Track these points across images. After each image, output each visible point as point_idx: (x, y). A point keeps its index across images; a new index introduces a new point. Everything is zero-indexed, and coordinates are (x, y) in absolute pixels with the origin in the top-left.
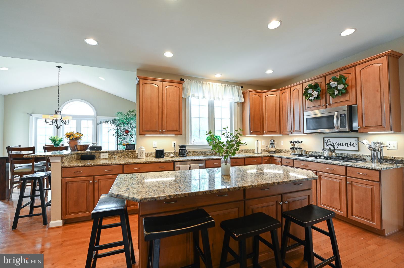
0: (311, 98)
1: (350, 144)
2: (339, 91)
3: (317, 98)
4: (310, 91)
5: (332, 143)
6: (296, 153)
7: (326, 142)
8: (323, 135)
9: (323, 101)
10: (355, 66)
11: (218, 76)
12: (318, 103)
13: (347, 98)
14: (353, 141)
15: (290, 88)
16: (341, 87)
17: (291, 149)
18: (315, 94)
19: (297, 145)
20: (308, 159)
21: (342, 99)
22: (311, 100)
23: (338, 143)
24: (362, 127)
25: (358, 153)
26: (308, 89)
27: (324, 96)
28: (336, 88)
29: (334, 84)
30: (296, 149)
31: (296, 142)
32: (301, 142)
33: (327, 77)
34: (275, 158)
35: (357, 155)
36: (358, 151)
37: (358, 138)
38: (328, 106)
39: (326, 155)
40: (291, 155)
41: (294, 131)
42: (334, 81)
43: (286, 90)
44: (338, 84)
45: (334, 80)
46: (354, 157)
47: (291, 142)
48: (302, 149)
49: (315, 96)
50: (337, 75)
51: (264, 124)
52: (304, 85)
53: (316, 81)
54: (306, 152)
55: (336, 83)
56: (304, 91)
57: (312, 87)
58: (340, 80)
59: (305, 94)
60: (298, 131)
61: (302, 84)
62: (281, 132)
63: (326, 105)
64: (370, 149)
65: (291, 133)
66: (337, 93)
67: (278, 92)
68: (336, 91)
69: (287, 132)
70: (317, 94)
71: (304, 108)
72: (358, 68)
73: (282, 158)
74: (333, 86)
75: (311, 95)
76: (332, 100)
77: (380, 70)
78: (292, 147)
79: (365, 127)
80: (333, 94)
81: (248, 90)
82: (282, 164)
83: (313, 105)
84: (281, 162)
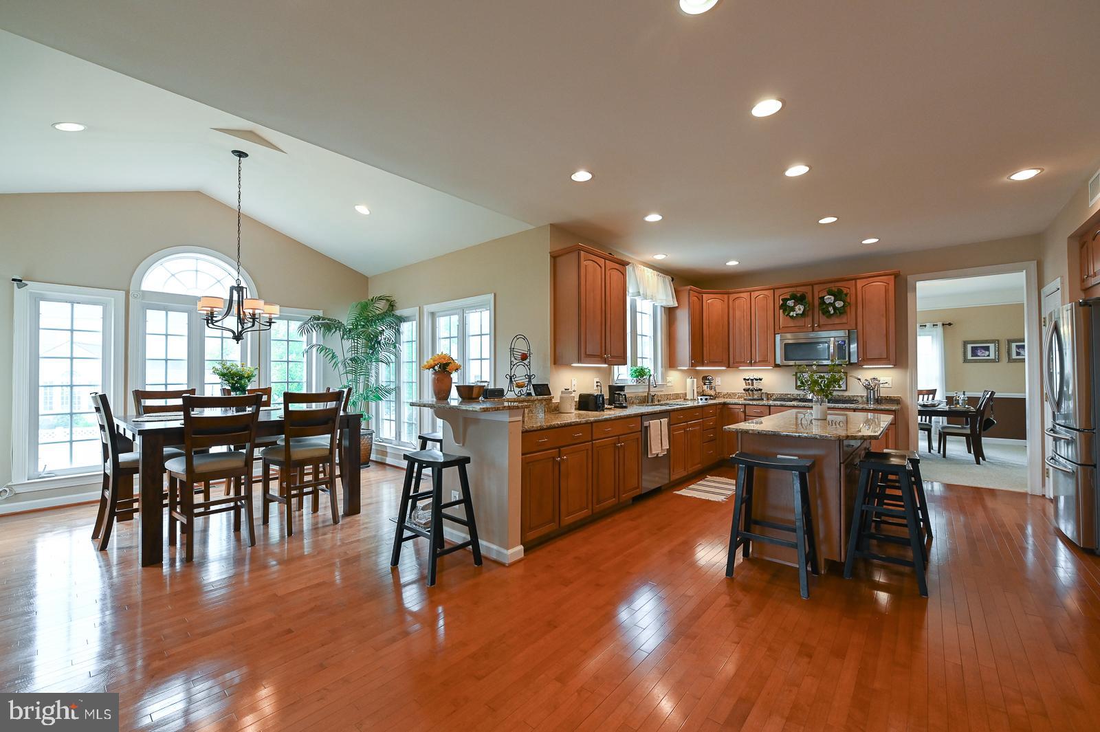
0: (791, 314)
2: (835, 308)
3: (801, 314)
4: (791, 303)
6: (756, 397)
8: (797, 370)
9: (809, 320)
10: (855, 279)
11: (659, 257)
12: (800, 322)
13: (844, 320)
15: (750, 292)
16: (839, 304)
17: (744, 390)
18: (800, 309)
19: (756, 385)
21: (837, 321)
22: (792, 317)
24: (863, 360)
25: (846, 394)
26: (789, 299)
27: (810, 313)
28: (832, 304)
29: (829, 299)
30: (756, 390)
31: (757, 380)
32: (761, 380)
33: (816, 287)
34: (731, 406)
35: (845, 396)
36: (846, 390)
37: (846, 373)
38: (817, 329)
40: (745, 399)
41: (755, 362)
42: (829, 295)
43: (742, 295)
44: (835, 301)
45: (829, 293)
47: (745, 379)
48: (760, 390)
49: (801, 312)
50: (834, 287)
51: (704, 348)
52: (778, 292)
53: (798, 289)
54: (767, 394)
55: (833, 298)
56: (781, 302)
57: (793, 297)
58: (838, 295)
59: (784, 307)
60: (764, 362)
61: (774, 289)
62: (730, 363)
63: (813, 326)
64: (867, 387)
65: (751, 364)
66: (832, 312)
67: (726, 296)
68: (831, 309)
69: (743, 363)
70: (802, 310)
71: (777, 328)
72: (860, 283)
73: (745, 405)
74: (827, 302)
75: (793, 309)
76: (823, 320)
77: (887, 291)
78: (748, 387)
79: (866, 359)
80: (826, 312)
81: (689, 287)
82: (745, 416)
83: (792, 324)
84: (745, 411)
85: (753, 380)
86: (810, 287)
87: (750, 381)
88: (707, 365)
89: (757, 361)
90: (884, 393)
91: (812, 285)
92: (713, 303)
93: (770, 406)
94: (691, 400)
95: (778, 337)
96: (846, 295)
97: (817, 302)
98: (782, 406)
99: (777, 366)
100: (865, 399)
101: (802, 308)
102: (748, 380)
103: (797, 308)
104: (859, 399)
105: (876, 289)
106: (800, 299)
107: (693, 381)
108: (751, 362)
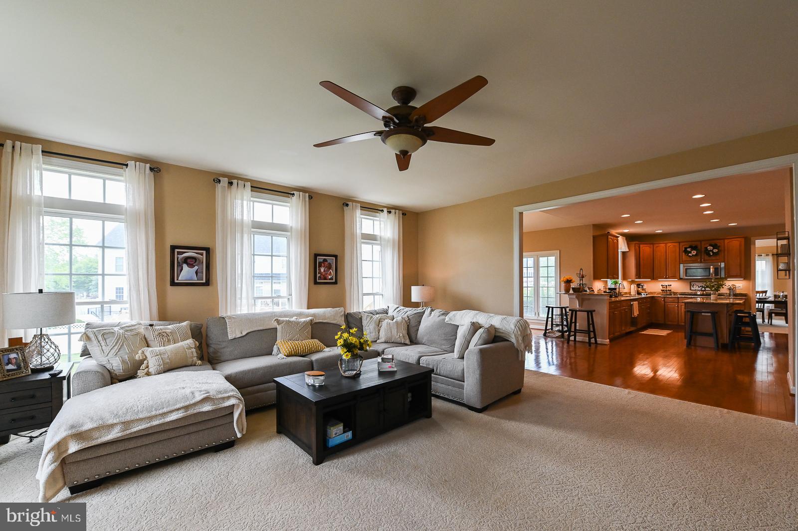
0: (689, 255)
2: (713, 252)
4: (689, 250)
5: (698, 285)
6: (669, 294)
8: (690, 281)
9: (699, 257)
10: (724, 239)
11: (626, 231)
12: (694, 259)
13: (718, 258)
15: (666, 243)
16: (715, 251)
17: (662, 290)
18: (694, 253)
19: (668, 288)
21: (714, 258)
22: (690, 256)
24: (728, 276)
27: (700, 254)
28: (712, 251)
29: (710, 248)
30: (668, 290)
31: (668, 285)
32: (671, 286)
33: (703, 242)
34: (656, 298)
39: (699, 294)
40: (662, 295)
42: (710, 246)
43: (661, 245)
44: (713, 249)
47: (662, 285)
48: (670, 290)
49: (694, 254)
50: (713, 243)
51: (641, 271)
52: (682, 244)
53: (693, 243)
54: (674, 293)
55: (712, 248)
56: (683, 249)
57: (690, 247)
58: (715, 246)
59: (686, 252)
60: (674, 277)
61: (679, 243)
62: (654, 277)
63: (701, 260)
64: (730, 289)
65: (666, 278)
66: (712, 254)
67: (652, 245)
68: (711, 253)
69: (662, 278)
70: (695, 253)
71: (681, 260)
72: (726, 241)
73: (664, 297)
75: (690, 253)
76: (707, 257)
77: (740, 245)
78: (663, 289)
79: (729, 275)
80: (708, 255)
81: (635, 242)
83: (689, 259)
84: (664, 300)
85: (666, 286)
86: (699, 242)
89: (669, 277)
90: (738, 292)
91: (701, 241)
92: (646, 249)
93: (678, 298)
94: (633, 295)
95: (682, 266)
96: (719, 246)
97: (703, 250)
98: (685, 297)
99: (681, 279)
100: (728, 294)
101: (695, 252)
102: (664, 286)
103: (692, 252)
104: (725, 294)
105: (735, 244)
106: (694, 248)
107: (634, 286)
108: (666, 277)
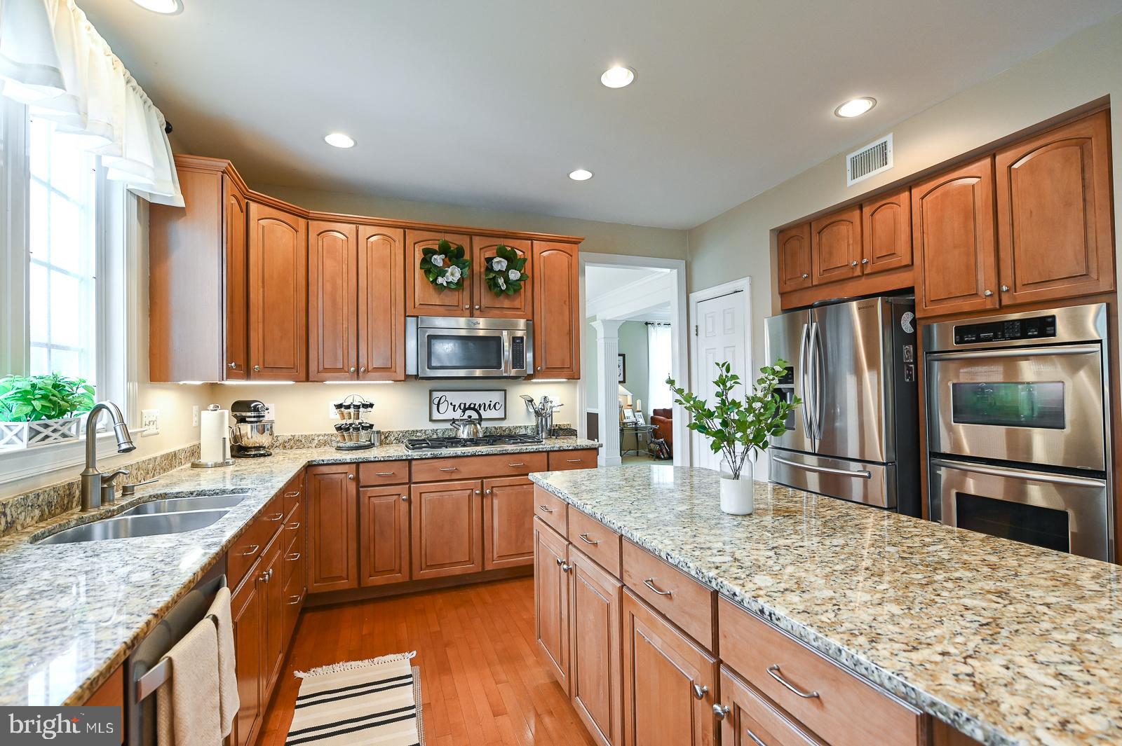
0: (440, 280)
1: (490, 405)
2: (507, 281)
3: (454, 284)
4: (438, 260)
5: (451, 404)
6: (359, 442)
7: (436, 401)
8: (429, 385)
10: (531, 239)
12: (451, 298)
13: (517, 304)
14: (496, 397)
15: (358, 223)
16: (514, 275)
17: (339, 429)
18: (454, 274)
19: (364, 417)
20: (463, 452)
21: (506, 303)
22: (440, 286)
23: (465, 404)
24: (542, 369)
25: (504, 424)
26: (434, 252)
27: (469, 284)
28: (504, 274)
29: (500, 264)
30: (364, 428)
31: (365, 406)
32: (371, 405)
33: (478, 240)
34: (326, 469)
35: (504, 429)
36: (504, 419)
37: (505, 391)
38: (477, 313)
39: (465, 436)
40: (339, 449)
41: (367, 371)
42: (500, 257)
44: (508, 269)
45: (502, 253)
46: (499, 432)
47: (339, 406)
48: (371, 426)
49: (456, 280)
52: (413, 235)
53: (449, 237)
54: (387, 436)
55: (504, 262)
56: (420, 256)
57: (444, 250)
58: (511, 260)
59: (427, 267)
60: (385, 371)
61: (405, 229)
62: (309, 372)
63: (472, 309)
65: (357, 375)
66: (504, 287)
67: (302, 222)
68: (501, 281)
69: (337, 372)
70: (457, 275)
71: (411, 301)
72: (537, 247)
73: (349, 460)
74: (497, 267)
75: (442, 272)
76: (486, 299)
79: (546, 368)
80: (492, 284)
82: (358, 486)
83: (436, 300)
84: (357, 479)
85: (358, 407)
86: (467, 239)
87: (352, 410)
88: (260, 376)
89: (370, 369)
90: (555, 419)
91: (471, 234)
93: (408, 461)
94: (216, 465)
95: (414, 323)
96: (522, 261)
97: (479, 267)
99: (408, 377)
101: (457, 272)
102: (348, 407)
103: (449, 270)
105: (556, 261)
106: (455, 256)
107: (222, 415)
108: (358, 370)
